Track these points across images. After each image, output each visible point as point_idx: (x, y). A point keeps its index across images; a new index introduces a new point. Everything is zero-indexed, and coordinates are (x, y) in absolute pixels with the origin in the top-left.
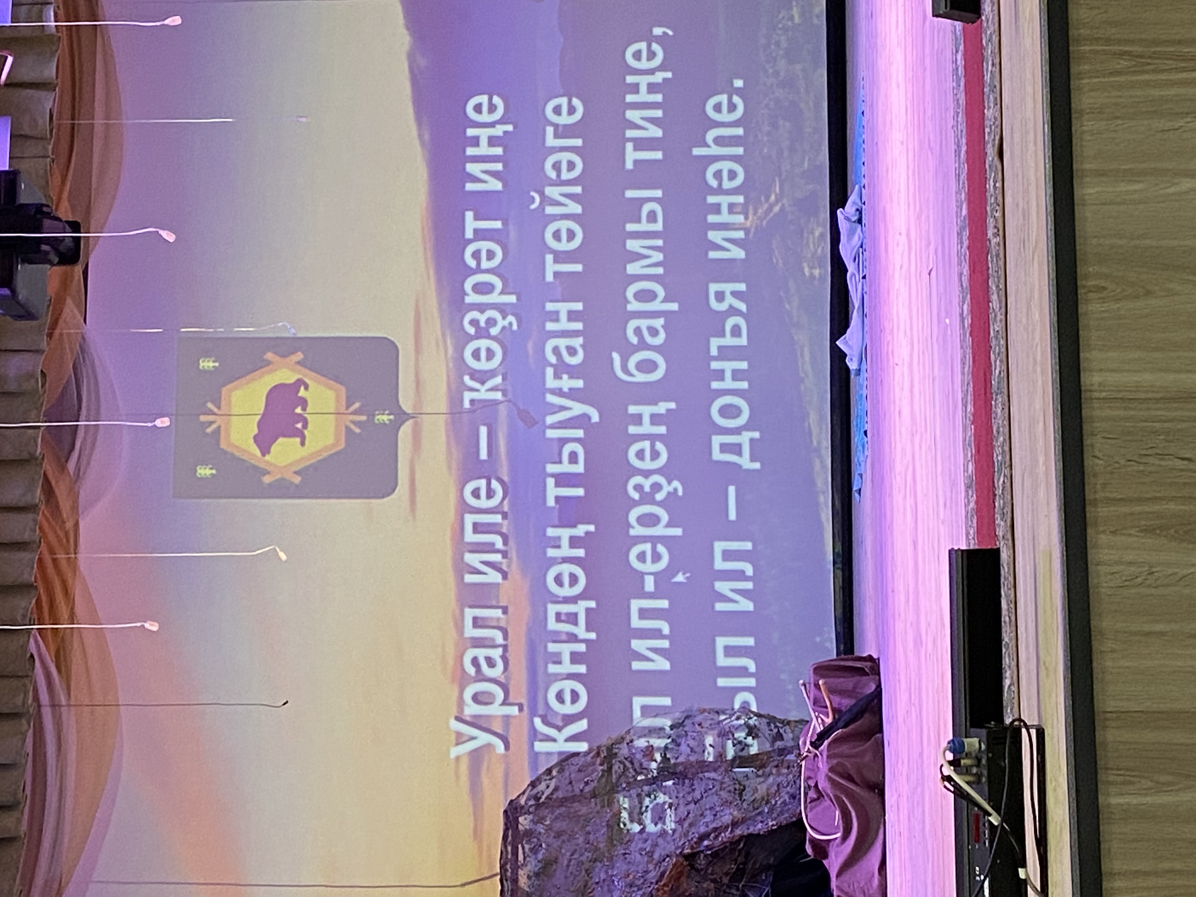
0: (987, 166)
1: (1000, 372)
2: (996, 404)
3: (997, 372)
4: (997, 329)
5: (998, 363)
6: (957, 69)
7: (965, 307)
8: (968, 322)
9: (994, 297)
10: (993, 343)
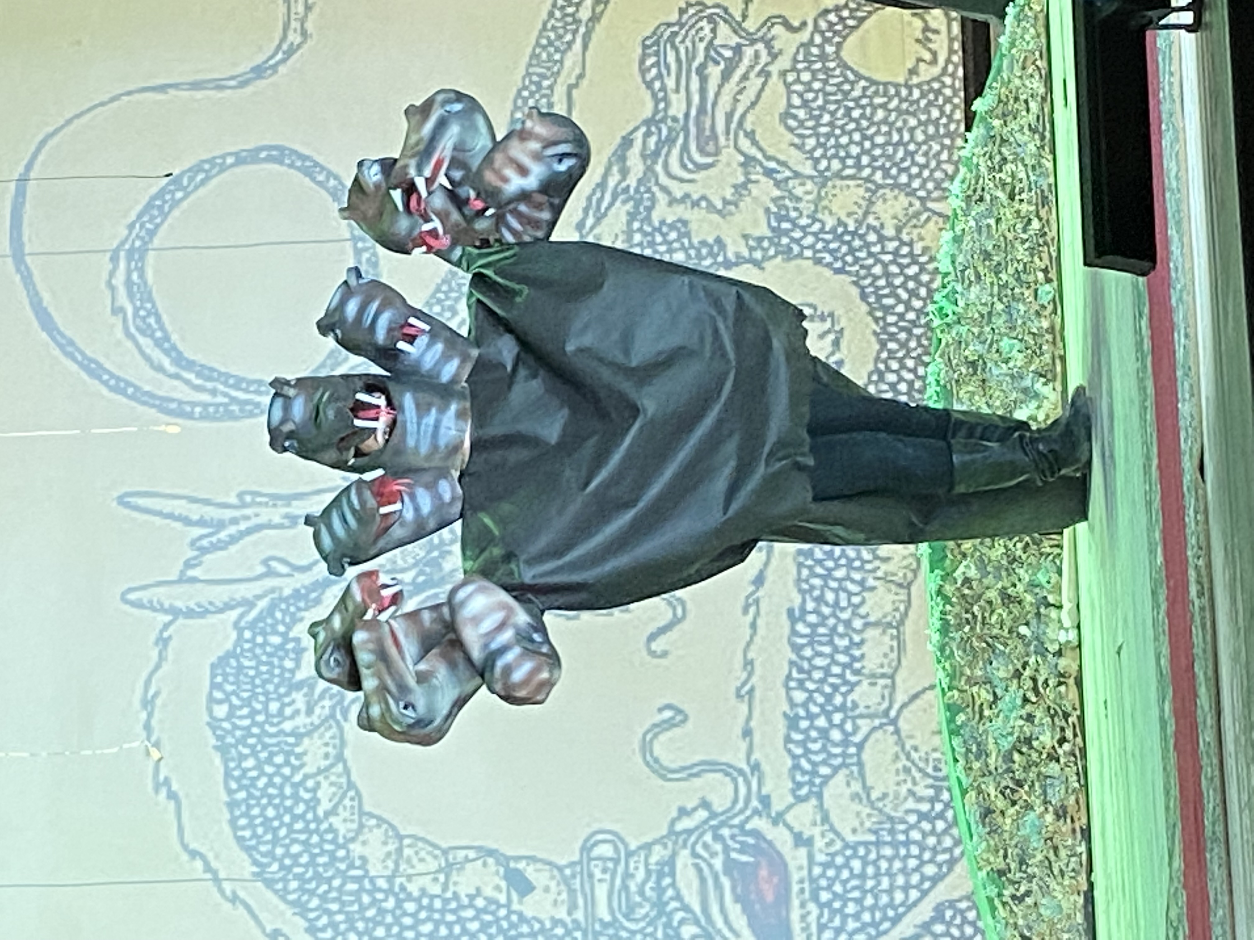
0: (1185, 489)
1: (1214, 808)
2: (1212, 858)
3: (1211, 806)
4: (1207, 739)
5: (1211, 792)
6: (1142, 340)
7: (1167, 706)
8: (1171, 729)
9: (1202, 691)
10: (1205, 761)
